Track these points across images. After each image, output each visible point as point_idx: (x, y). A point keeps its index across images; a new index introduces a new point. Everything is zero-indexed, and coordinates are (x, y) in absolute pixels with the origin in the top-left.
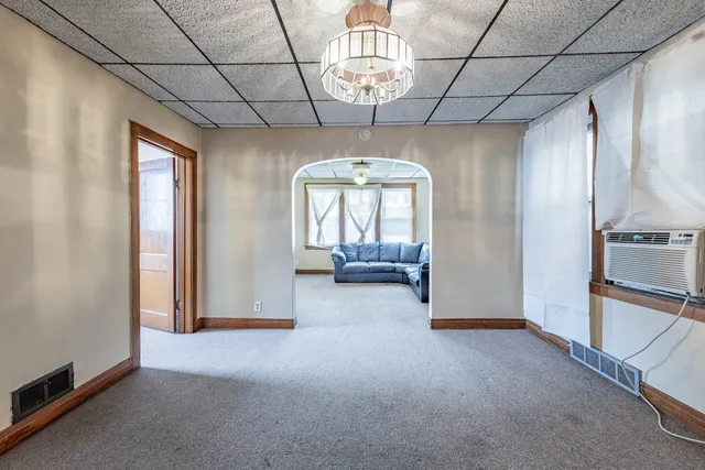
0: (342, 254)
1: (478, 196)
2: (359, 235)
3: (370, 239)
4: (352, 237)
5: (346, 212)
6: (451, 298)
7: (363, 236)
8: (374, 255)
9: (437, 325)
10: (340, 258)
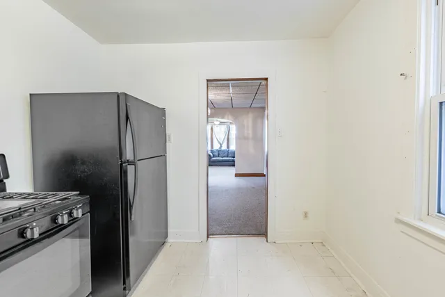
0: (211, 154)
1: (250, 132)
2: (219, 146)
3: (224, 147)
4: (216, 147)
5: (214, 136)
6: (242, 167)
7: (221, 146)
8: (226, 154)
9: (237, 175)
10: (209, 155)
